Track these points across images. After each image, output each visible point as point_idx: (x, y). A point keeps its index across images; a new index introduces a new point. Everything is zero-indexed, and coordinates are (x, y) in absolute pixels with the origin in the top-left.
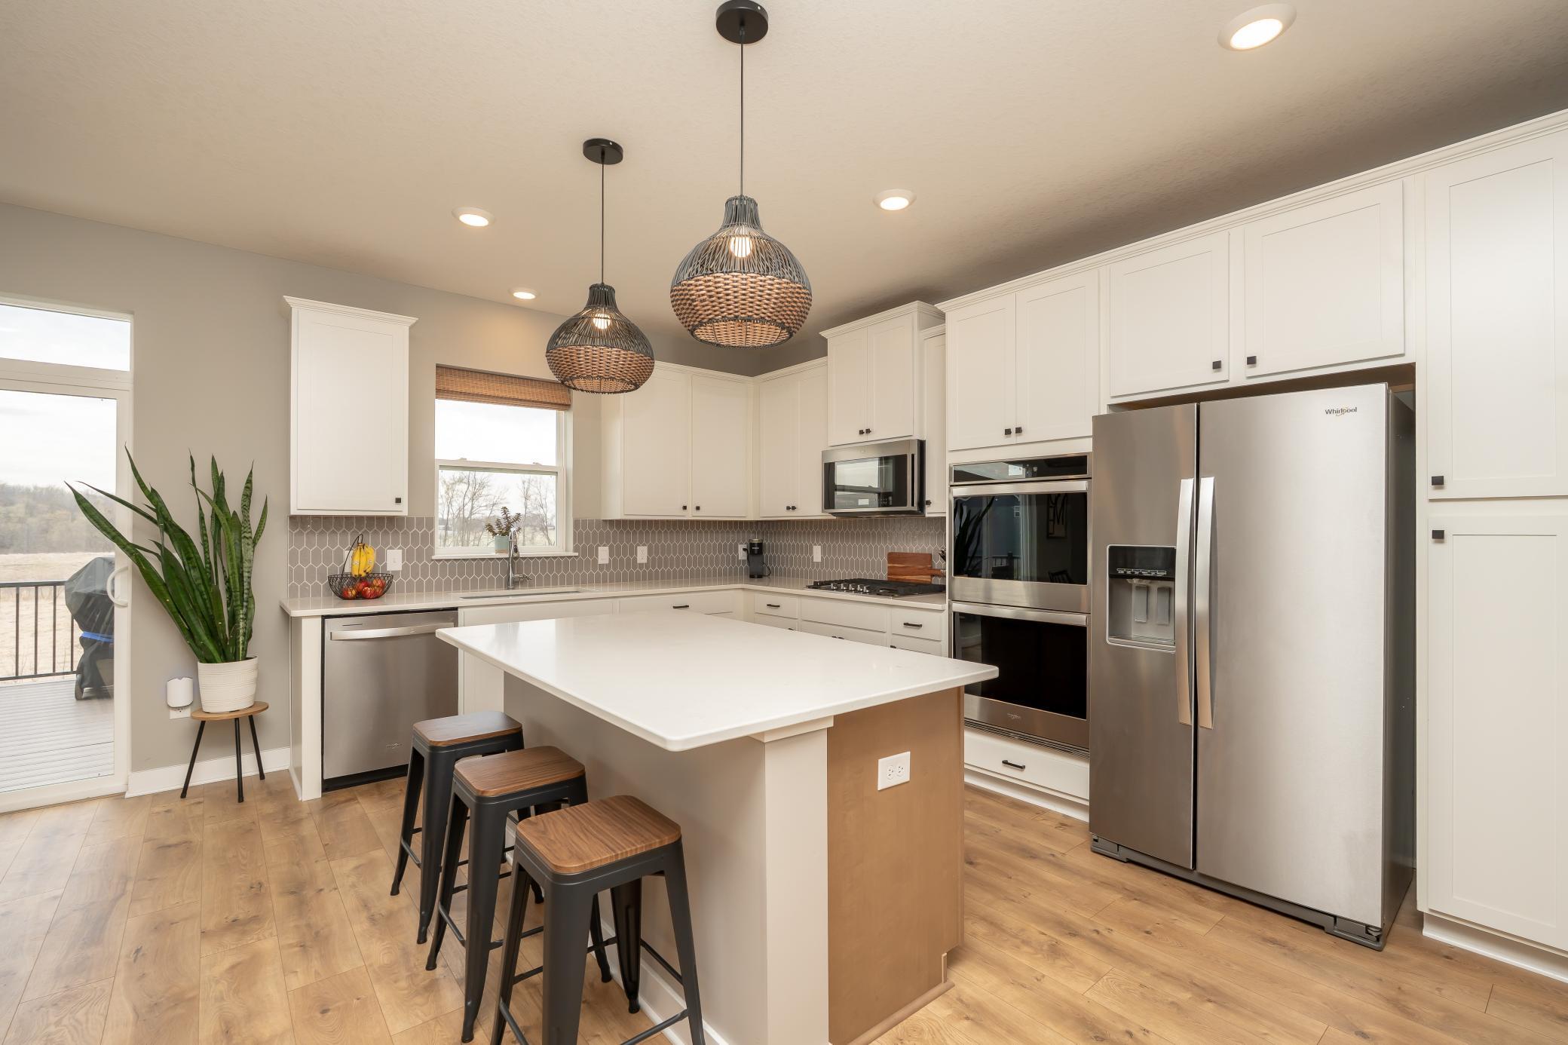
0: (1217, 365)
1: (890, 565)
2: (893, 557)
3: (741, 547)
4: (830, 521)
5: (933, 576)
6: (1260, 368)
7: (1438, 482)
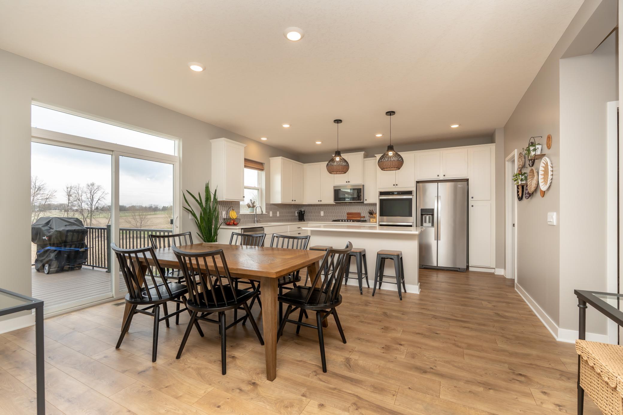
0: (438, 176)
1: (348, 216)
2: (348, 214)
3: (296, 212)
4: (334, 204)
5: (361, 218)
6: (446, 177)
7: (472, 198)
